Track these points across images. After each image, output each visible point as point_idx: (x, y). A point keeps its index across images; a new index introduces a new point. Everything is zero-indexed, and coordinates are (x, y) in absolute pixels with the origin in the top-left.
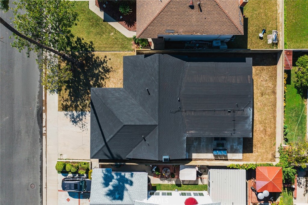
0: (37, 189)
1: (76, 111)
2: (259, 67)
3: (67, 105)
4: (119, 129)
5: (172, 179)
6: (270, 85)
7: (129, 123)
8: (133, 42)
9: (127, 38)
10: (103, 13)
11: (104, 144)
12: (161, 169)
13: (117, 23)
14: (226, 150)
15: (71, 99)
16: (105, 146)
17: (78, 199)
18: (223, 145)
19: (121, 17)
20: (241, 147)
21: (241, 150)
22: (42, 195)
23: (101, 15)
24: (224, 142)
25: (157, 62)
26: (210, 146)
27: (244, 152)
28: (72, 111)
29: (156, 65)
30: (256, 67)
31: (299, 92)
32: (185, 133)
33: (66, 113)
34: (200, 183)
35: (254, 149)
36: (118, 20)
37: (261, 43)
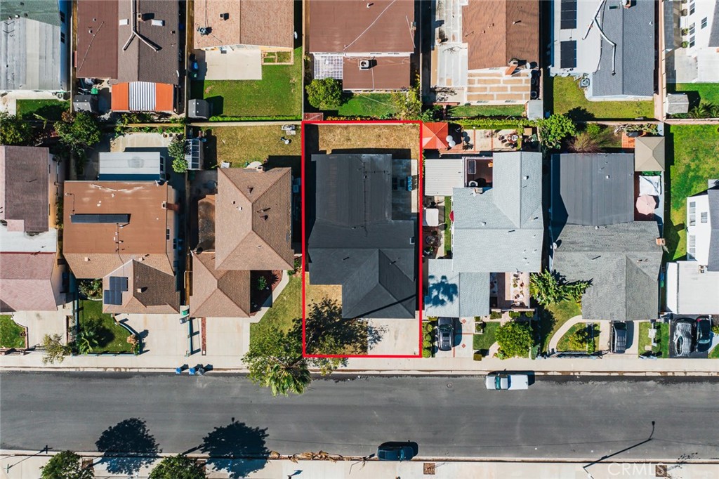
0: (453, 381)
1: (367, 337)
2: (320, 143)
3: (361, 348)
4: (383, 288)
5: (439, 233)
6: (338, 132)
7: (377, 277)
8: (294, 276)
9: (290, 282)
10: (262, 308)
11: (399, 304)
12: (428, 246)
13: (273, 293)
14: (407, 178)
15: (354, 342)
16: (403, 303)
17: (463, 335)
18: (402, 181)
19: (268, 288)
20: (405, 162)
21: (408, 161)
22: (459, 376)
23: (264, 310)
24: (399, 179)
25: (316, 250)
26: (403, 194)
27: (410, 158)
28: (367, 341)
29: (319, 251)
30: (320, 146)
31: (346, 102)
32: (387, 221)
33: (369, 349)
34: (443, 204)
35: (407, 148)
36: (270, 292)
37: (295, 141)
